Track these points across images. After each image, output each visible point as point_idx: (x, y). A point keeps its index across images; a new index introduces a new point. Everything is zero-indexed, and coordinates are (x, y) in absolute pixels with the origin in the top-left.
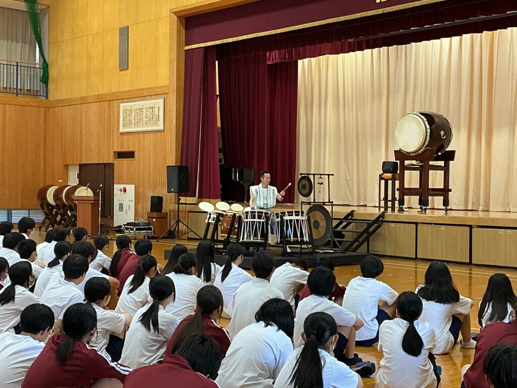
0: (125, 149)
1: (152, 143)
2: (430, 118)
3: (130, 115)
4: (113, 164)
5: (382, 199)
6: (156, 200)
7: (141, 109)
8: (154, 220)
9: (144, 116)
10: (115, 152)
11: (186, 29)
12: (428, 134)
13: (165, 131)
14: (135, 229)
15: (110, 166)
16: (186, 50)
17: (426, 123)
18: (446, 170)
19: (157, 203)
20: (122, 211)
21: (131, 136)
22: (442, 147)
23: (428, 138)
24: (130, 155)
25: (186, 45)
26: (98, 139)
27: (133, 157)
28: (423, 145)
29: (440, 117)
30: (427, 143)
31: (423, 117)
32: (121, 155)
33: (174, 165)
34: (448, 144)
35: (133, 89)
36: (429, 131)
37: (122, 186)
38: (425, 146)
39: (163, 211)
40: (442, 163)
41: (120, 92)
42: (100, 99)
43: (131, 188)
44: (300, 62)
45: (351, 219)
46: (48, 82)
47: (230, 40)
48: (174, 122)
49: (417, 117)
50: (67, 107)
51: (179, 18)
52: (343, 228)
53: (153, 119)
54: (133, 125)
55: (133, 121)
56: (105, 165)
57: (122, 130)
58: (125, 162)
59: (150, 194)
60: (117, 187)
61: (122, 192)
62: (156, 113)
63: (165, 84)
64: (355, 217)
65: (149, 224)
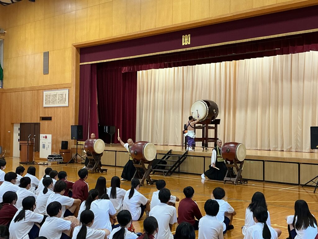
0: (46, 116)
1: (62, 112)
2: (208, 102)
3: (49, 98)
4: (40, 123)
5: (184, 143)
6: (65, 143)
7: (56, 95)
8: (63, 154)
9: (57, 98)
10: (40, 117)
11: (81, 54)
12: (208, 111)
13: (69, 106)
14: (53, 159)
15: (38, 125)
16: (80, 65)
17: (207, 105)
18: (216, 128)
19: (65, 145)
20: (44, 148)
21: (50, 109)
22: (214, 118)
23: (208, 113)
24: (49, 119)
25: (80, 63)
26: (31, 110)
27: (51, 120)
28: (205, 117)
29: (212, 102)
30: (207, 115)
31: (205, 103)
32: (44, 119)
33: (74, 125)
34: (217, 116)
35: (51, 84)
36: (208, 109)
37: (44, 135)
38: (206, 117)
39: (68, 149)
40: (213, 125)
41: (44, 86)
42: (32, 89)
43: (49, 136)
44: (138, 72)
46: (2, 79)
47: (105, 61)
48: (74, 102)
49: (202, 102)
50: (14, 93)
51: (77, 48)
52: (166, 159)
53: (62, 100)
54: (51, 103)
55: (51, 101)
56: (35, 124)
57: (45, 105)
58: (46, 122)
59: (61, 140)
60: (41, 135)
61: (45, 138)
62: (64, 97)
63: (69, 82)
65: (61, 156)
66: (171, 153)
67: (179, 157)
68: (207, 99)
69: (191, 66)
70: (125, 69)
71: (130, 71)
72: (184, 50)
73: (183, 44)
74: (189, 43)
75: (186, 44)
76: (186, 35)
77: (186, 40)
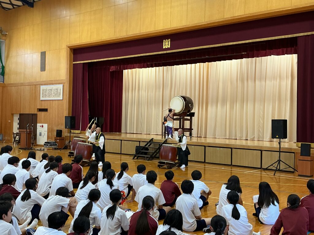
0: (43, 108)
1: (57, 105)
2: (184, 98)
3: (46, 92)
4: (37, 114)
5: (164, 132)
6: (59, 131)
7: (51, 90)
8: (58, 141)
9: (53, 93)
10: (37, 109)
11: (74, 54)
12: (184, 105)
13: (63, 100)
14: (49, 145)
16: (73, 64)
17: (184, 101)
18: (191, 120)
19: (59, 133)
20: (41, 136)
21: (46, 102)
22: (189, 111)
23: (184, 107)
24: (46, 110)
25: (74, 62)
26: (29, 102)
29: (188, 98)
30: (184, 109)
31: (182, 98)
32: (40, 110)
33: (67, 116)
34: (192, 110)
35: (47, 80)
36: (185, 104)
37: (41, 125)
38: (183, 110)
39: (62, 137)
40: (189, 118)
42: (30, 84)
43: (46, 126)
44: (124, 71)
45: (152, 142)
46: (4, 75)
47: (95, 61)
48: (68, 96)
50: (14, 87)
51: (71, 49)
52: (148, 146)
53: (57, 94)
54: (47, 97)
55: (47, 95)
56: (33, 115)
57: (42, 99)
58: (43, 113)
59: (56, 129)
60: (38, 125)
61: (41, 127)
62: (59, 91)
63: (63, 79)
64: (154, 141)
65: (56, 142)
66: (152, 141)
67: (159, 144)
68: (184, 95)
69: (170, 67)
70: (113, 68)
71: (117, 70)
72: (165, 52)
73: (164, 47)
74: (169, 47)
75: (167, 47)
76: (167, 40)
77: (167, 44)
